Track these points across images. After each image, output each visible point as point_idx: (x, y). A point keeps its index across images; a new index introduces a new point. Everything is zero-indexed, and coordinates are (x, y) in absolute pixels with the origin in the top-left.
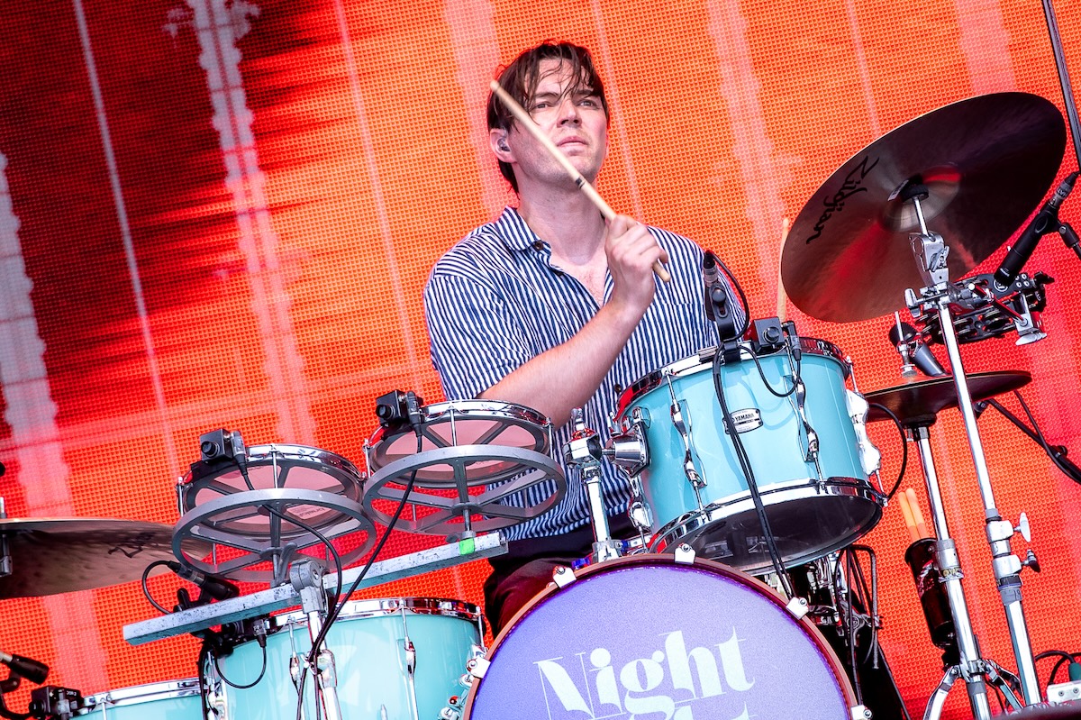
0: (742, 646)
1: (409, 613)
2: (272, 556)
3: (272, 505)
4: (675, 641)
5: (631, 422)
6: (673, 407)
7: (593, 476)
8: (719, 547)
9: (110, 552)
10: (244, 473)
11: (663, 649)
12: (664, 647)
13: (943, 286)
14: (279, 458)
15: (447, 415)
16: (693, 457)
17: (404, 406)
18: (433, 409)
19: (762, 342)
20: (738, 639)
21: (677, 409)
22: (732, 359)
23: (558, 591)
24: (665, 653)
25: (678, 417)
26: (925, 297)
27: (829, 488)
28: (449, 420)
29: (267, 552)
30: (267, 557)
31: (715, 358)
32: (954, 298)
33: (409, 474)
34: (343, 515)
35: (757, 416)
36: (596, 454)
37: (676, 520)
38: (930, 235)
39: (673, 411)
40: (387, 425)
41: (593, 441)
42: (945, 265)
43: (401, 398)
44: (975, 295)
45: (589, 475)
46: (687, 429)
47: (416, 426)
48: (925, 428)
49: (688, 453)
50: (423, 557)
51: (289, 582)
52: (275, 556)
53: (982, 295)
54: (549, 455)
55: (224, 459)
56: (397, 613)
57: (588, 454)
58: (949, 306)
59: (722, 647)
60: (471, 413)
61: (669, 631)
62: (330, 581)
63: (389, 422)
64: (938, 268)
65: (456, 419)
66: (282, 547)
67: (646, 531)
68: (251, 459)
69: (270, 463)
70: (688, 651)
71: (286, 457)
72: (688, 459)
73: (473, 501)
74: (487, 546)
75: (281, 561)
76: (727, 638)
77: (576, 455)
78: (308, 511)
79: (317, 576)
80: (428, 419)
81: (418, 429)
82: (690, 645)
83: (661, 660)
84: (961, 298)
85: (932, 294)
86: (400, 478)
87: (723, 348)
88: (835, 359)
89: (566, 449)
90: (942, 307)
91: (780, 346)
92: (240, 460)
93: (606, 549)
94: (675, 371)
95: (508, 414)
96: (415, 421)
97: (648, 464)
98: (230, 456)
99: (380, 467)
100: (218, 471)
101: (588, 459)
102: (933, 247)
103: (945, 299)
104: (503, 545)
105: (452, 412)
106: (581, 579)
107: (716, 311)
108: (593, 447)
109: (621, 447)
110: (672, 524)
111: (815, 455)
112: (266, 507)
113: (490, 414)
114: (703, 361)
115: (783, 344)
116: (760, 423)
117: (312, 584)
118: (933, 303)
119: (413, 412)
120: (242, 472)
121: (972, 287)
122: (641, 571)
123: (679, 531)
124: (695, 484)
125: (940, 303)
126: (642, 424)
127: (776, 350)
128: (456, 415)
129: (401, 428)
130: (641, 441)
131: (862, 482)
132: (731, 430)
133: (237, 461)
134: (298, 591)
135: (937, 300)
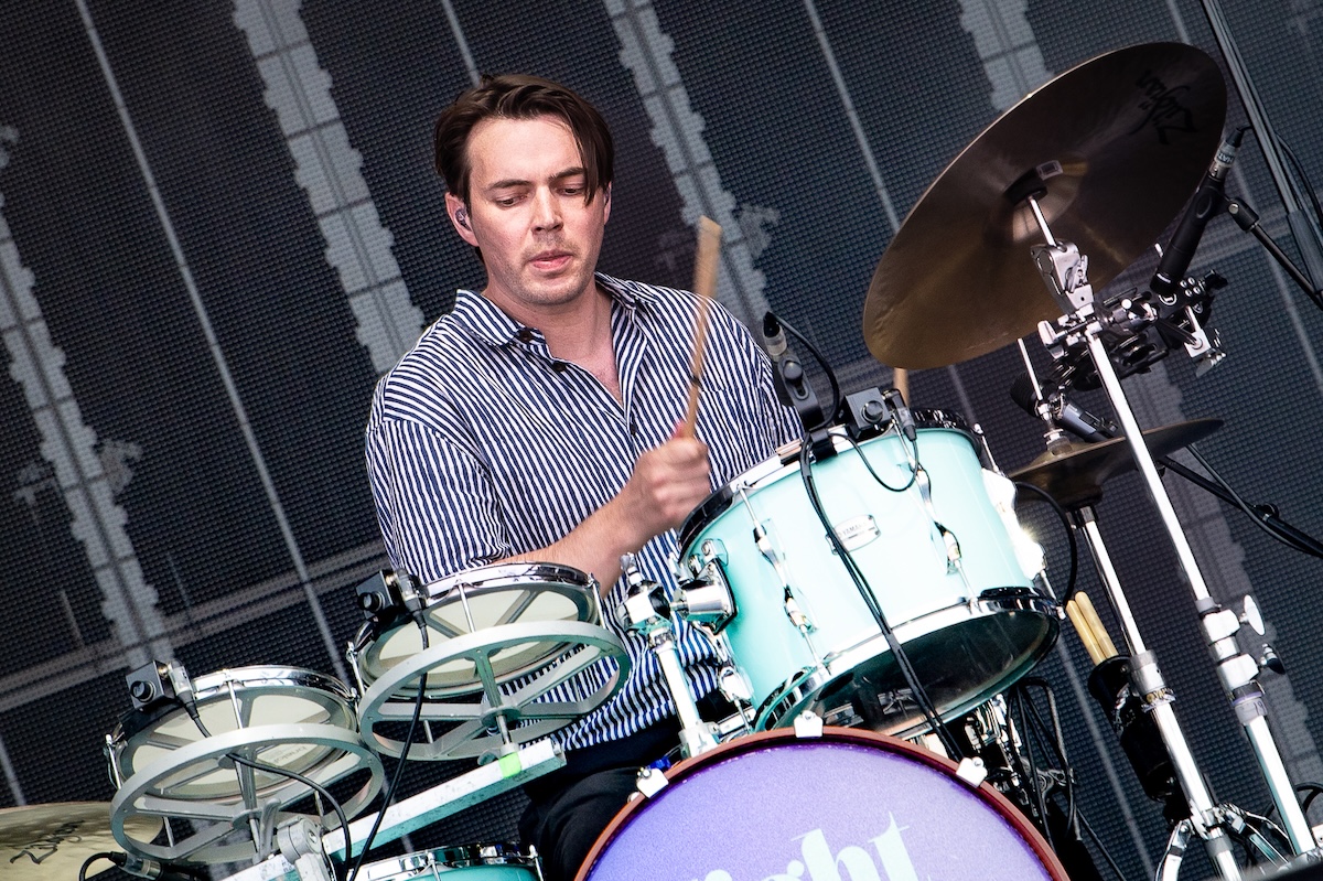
0: (906, 836)
1: (442, 869)
2: (248, 822)
3: (239, 753)
4: (814, 844)
5: (702, 562)
6: (755, 531)
7: (663, 642)
8: (841, 714)
9: (12, 861)
10: (194, 715)
11: (800, 858)
12: (801, 856)
13: (1089, 310)
14: (238, 688)
15: (455, 593)
16: (793, 592)
17: (395, 590)
18: (434, 589)
19: (861, 424)
20: (899, 827)
21: (761, 533)
22: (825, 452)
23: (647, 803)
24: (803, 862)
25: (764, 544)
26: (1067, 328)
27: (984, 604)
28: (458, 598)
29: (241, 819)
30: (242, 824)
31: (802, 456)
32: (1105, 324)
33: (417, 682)
34: (335, 752)
35: (871, 523)
36: (664, 611)
37: (784, 684)
38: (1058, 245)
39: (757, 538)
40: (376, 620)
41: (657, 594)
42: (1085, 281)
43: (389, 580)
44: (1132, 315)
45: (659, 641)
46: (779, 556)
47: (415, 614)
48: (1088, 508)
49: (787, 590)
50: (453, 790)
51: (278, 852)
52: (252, 822)
53: (1141, 313)
54: (598, 623)
55: (163, 701)
56: (427, 872)
57: (654, 613)
58: (1099, 335)
59: (878, 841)
60: (485, 585)
61: (804, 832)
62: (335, 843)
63: (377, 615)
64: (1077, 287)
65: (468, 596)
66: (260, 807)
67: (745, 705)
68: (200, 696)
69: (226, 696)
70: (834, 856)
71: (247, 685)
72: (788, 596)
73: (510, 702)
74: (537, 760)
75: (262, 826)
76: (882, 827)
77: (637, 619)
78: (285, 753)
79: (314, 838)
80: (430, 602)
81: (419, 619)
82: (835, 846)
83: (800, 874)
84: (1114, 322)
85: (1075, 323)
86: (404, 688)
87: (810, 440)
88: (960, 431)
89: (621, 611)
90: (1091, 338)
91: (885, 425)
92: (186, 699)
93: (698, 738)
94: (749, 483)
95: (535, 577)
96: (413, 607)
97: (735, 614)
98: (171, 696)
99: (375, 679)
100: (158, 719)
101: (655, 619)
102: (1065, 260)
103: (1095, 327)
104: (558, 755)
105: (461, 587)
106: (675, 782)
107: (793, 393)
108: (658, 603)
109: (694, 598)
110: (780, 690)
111: (957, 563)
112: (232, 757)
113: (510, 582)
114: (786, 462)
115: (889, 422)
116: (877, 533)
117: (310, 851)
118: (1079, 334)
119: (409, 595)
120: (191, 715)
121: (1127, 304)
122: (752, 756)
123: (791, 697)
124: (804, 629)
125: (1087, 333)
126: (718, 561)
127: (879, 433)
128: (468, 590)
129: (396, 620)
130: (720, 584)
131: (1025, 590)
132: (840, 549)
133: (182, 701)
134: (293, 862)
135: (1082, 330)
